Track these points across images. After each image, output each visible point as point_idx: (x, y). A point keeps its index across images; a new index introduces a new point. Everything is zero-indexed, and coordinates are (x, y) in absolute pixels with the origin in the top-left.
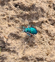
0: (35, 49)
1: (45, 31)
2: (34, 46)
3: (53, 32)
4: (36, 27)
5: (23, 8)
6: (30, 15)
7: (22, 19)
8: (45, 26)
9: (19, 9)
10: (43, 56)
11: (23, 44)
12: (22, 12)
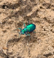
0: (39, 45)
1: (44, 19)
2: (38, 41)
3: (52, 18)
4: (33, 19)
5: (12, 6)
6: (21, 10)
7: (15, 18)
8: (42, 13)
9: (8, 9)
10: (50, 51)
11: (25, 45)
12: (12, 12)
